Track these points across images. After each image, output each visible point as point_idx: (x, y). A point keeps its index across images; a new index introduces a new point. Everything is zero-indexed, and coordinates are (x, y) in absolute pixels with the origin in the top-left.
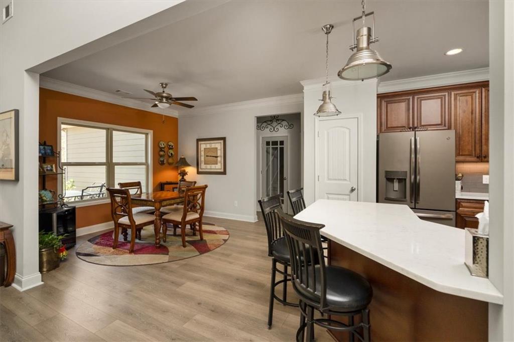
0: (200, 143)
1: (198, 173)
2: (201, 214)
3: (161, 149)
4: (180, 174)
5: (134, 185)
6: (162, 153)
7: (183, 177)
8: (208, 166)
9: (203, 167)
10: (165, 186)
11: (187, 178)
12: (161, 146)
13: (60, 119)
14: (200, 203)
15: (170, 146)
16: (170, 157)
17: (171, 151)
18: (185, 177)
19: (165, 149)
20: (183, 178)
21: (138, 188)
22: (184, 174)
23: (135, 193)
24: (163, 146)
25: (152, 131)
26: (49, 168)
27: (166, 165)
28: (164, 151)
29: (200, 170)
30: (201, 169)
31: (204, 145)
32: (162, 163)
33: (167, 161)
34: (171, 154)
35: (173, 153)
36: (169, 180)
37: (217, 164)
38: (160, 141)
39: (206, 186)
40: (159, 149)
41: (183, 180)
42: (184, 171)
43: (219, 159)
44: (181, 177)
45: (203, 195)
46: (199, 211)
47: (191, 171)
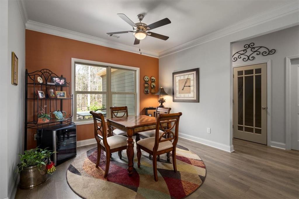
0: (175, 75)
1: (174, 101)
2: (175, 144)
3: (146, 82)
4: (159, 101)
5: (122, 109)
6: (146, 85)
7: (162, 103)
8: (182, 95)
9: (178, 96)
10: (148, 110)
11: (165, 104)
12: (145, 80)
13: (73, 60)
14: (174, 132)
15: (152, 80)
16: (152, 88)
17: (153, 84)
18: (163, 104)
19: (149, 82)
20: (162, 105)
21: (125, 112)
22: (162, 101)
23: (122, 115)
24: (147, 80)
25: (139, 68)
26: (62, 95)
27: (150, 94)
28: (148, 84)
29: (175, 99)
30: (176, 97)
31: (179, 77)
32: (147, 93)
33: (150, 91)
34: (154, 86)
35: (155, 85)
36: (151, 106)
37: (190, 93)
38: (145, 76)
39: (180, 114)
40: (143, 82)
41: (162, 106)
42: (163, 99)
43: (192, 88)
44: (160, 104)
45: (177, 123)
46: (173, 141)
47: (168, 99)
